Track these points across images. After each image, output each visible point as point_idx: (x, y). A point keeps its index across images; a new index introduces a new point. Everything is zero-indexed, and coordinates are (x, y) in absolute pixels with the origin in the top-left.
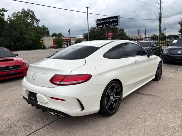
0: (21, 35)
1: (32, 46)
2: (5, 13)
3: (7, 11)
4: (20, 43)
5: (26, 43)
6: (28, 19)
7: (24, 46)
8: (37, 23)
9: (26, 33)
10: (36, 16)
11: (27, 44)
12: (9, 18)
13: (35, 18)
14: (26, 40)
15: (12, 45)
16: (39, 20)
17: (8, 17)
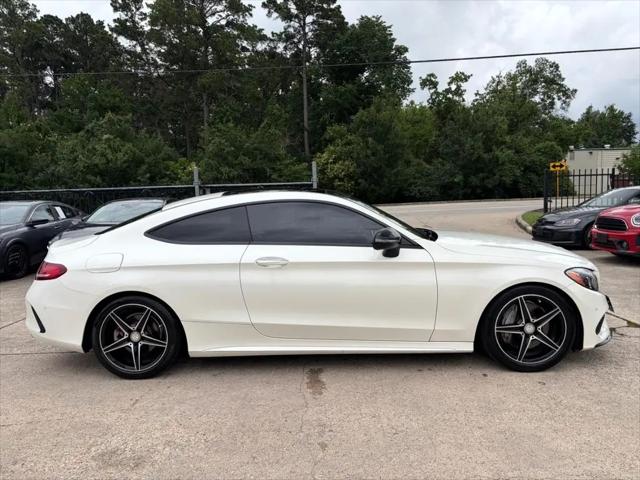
0: (489, 150)
1: (521, 186)
2: (464, 86)
3: (469, 77)
4: (481, 175)
5: (497, 176)
6: (535, 92)
7: (490, 186)
8: (565, 102)
9: (504, 143)
10: (563, 79)
11: (504, 178)
12: (478, 97)
13: (562, 86)
14: (503, 164)
15: (458, 184)
16: (576, 91)
17: (476, 95)
